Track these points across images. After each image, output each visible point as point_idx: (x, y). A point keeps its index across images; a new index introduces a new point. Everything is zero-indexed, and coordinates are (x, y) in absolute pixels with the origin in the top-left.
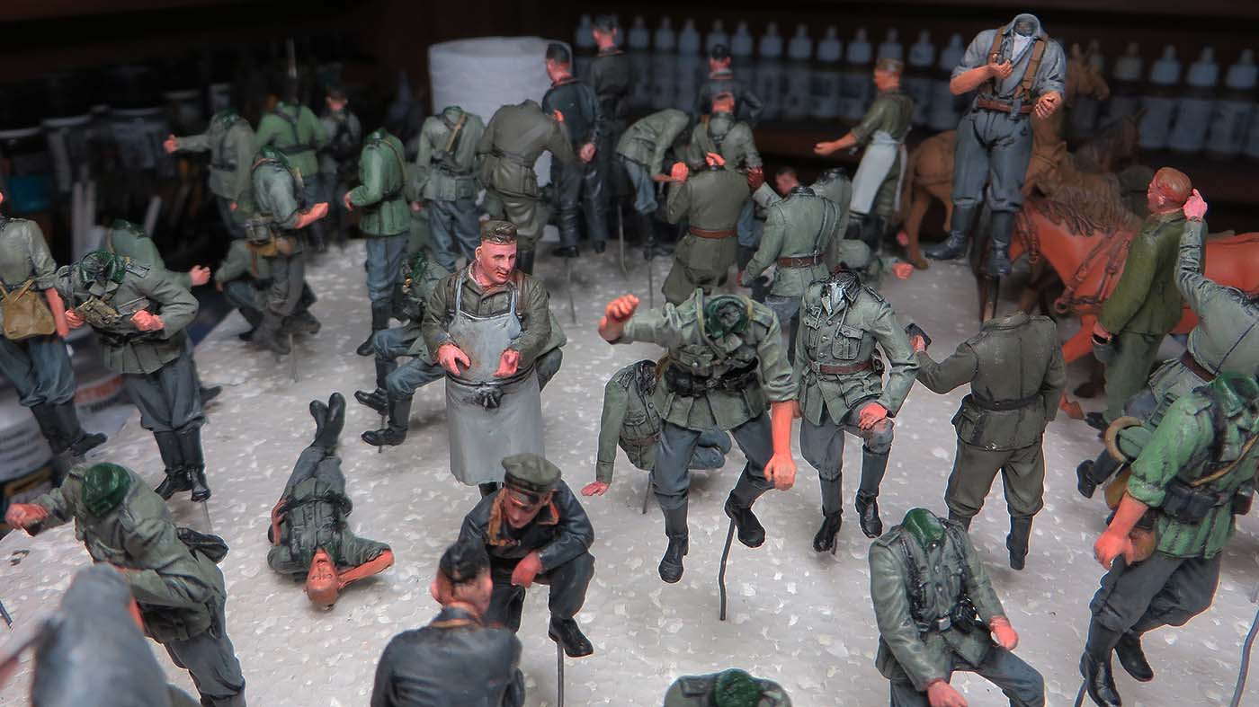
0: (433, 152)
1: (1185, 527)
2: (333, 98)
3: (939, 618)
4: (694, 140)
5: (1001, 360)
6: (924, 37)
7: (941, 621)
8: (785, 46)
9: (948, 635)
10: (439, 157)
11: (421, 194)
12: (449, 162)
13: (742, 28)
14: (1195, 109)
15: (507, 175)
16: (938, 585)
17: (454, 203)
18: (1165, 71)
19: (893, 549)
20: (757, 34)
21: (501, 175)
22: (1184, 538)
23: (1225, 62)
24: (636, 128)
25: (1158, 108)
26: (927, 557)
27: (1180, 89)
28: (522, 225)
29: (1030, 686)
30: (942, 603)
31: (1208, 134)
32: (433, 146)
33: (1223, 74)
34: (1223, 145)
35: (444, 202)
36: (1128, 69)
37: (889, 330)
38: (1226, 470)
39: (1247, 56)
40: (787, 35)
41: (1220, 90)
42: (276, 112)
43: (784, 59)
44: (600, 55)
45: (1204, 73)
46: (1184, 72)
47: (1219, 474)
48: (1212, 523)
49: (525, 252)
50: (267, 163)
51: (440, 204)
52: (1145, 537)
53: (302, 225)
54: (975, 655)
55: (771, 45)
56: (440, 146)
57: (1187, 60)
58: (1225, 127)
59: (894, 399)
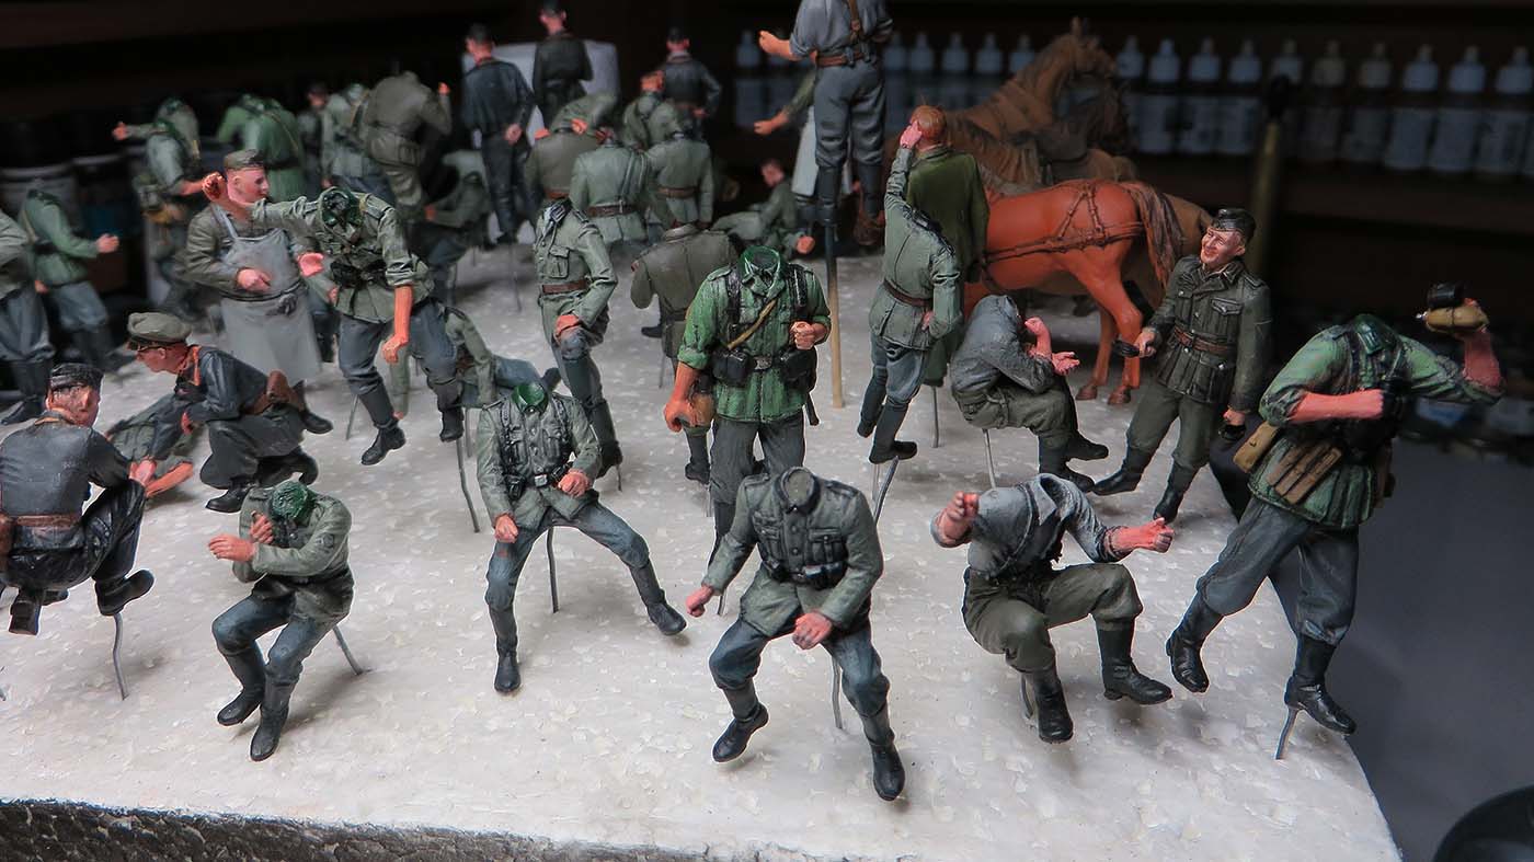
0: (338, 128)
1: (734, 389)
2: (313, 93)
3: (534, 474)
4: (626, 121)
5: (668, 269)
6: (1132, 43)
7: (537, 478)
8: (972, 59)
9: (543, 491)
10: (342, 133)
11: (329, 172)
12: (352, 139)
13: (922, 41)
14: (1457, 120)
15: (382, 145)
16: (533, 445)
17: (360, 179)
18: (1420, 76)
19: (492, 412)
20: (939, 47)
21: (377, 145)
22: (735, 400)
23: (1493, 63)
24: (566, 111)
25: (1411, 121)
26: (523, 420)
27: (1439, 97)
28: (403, 194)
29: (618, 539)
30: (536, 461)
31: (1476, 150)
32: (336, 122)
33: (1491, 76)
34: (1494, 165)
35: (351, 178)
36: (1374, 75)
37: (586, 247)
38: (749, 332)
39: (1520, 54)
40: (973, 47)
41: (1488, 97)
42: (241, 105)
43: (971, 74)
44: (548, 38)
45: (1467, 78)
46: (1444, 76)
47: (743, 337)
48: (759, 387)
49: (412, 221)
50: (157, 133)
51: (348, 180)
52: (702, 400)
53: (188, 192)
54: (568, 510)
55: (955, 59)
56: (342, 123)
57: (1445, 62)
58: (1495, 142)
59: (586, 310)
